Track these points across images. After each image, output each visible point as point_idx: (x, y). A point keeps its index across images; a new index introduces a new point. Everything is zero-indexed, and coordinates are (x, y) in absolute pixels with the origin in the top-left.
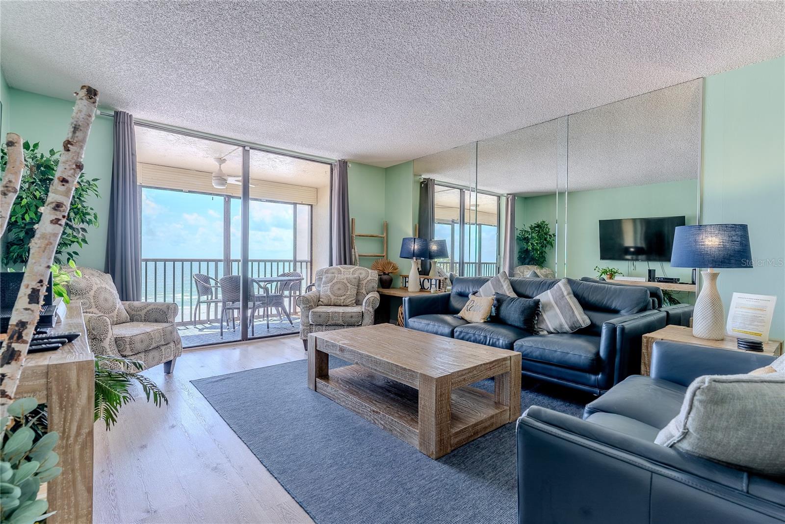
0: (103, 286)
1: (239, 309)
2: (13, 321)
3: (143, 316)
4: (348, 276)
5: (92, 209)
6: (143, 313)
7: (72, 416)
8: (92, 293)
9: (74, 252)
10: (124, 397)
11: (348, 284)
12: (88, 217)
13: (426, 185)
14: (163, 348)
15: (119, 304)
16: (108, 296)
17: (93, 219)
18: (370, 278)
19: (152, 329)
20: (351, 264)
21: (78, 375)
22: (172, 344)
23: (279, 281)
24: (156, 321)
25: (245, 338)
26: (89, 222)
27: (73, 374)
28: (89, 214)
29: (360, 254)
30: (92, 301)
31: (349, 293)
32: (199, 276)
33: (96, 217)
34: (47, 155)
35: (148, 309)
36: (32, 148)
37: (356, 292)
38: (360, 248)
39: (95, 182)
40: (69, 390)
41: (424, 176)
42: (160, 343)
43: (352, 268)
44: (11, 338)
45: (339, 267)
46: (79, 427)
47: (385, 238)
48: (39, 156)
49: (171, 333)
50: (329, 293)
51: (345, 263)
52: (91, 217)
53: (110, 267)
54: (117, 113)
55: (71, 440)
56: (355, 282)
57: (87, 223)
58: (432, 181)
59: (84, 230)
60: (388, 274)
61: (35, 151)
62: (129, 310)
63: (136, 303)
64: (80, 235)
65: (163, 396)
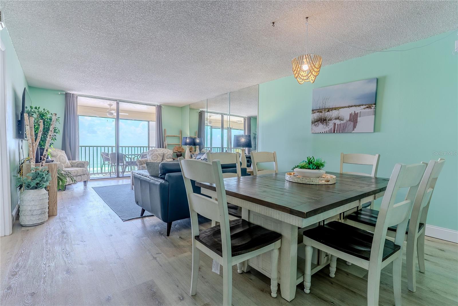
0: (62, 155)
1: (116, 166)
2: (44, 154)
3: (76, 165)
4: (159, 152)
5: (58, 128)
6: (76, 164)
7: (53, 173)
8: (58, 157)
9: (52, 143)
10: (66, 181)
11: (159, 156)
12: (56, 131)
13: (201, 114)
14: (82, 176)
15: (67, 161)
16: (64, 158)
17: (58, 132)
18: (169, 153)
19: (78, 169)
20: (163, 147)
21: (54, 166)
22: (86, 175)
23: (141, 155)
24: (81, 167)
25: (118, 177)
26: (57, 133)
27: (53, 166)
28: (57, 130)
29: (168, 144)
30: (58, 159)
31: (158, 159)
32: (104, 153)
33: (59, 131)
34: (43, 111)
35: (78, 163)
36: (38, 109)
37: (162, 159)
38: (168, 141)
39: (59, 119)
40: (53, 168)
41: (201, 110)
42: (81, 174)
43: (162, 149)
44: (44, 157)
45: (157, 149)
46: (54, 176)
47: (181, 137)
48: (40, 111)
49: (85, 171)
50: (151, 159)
51: (160, 147)
52: (58, 131)
53: (64, 148)
54: (66, 93)
55: (53, 178)
56: (162, 155)
57: (56, 133)
58: (204, 112)
59: (55, 135)
60: (180, 152)
61: (39, 110)
62: (71, 163)
63: (74, 161)
64: (54, 137)
65: (76, 181)
